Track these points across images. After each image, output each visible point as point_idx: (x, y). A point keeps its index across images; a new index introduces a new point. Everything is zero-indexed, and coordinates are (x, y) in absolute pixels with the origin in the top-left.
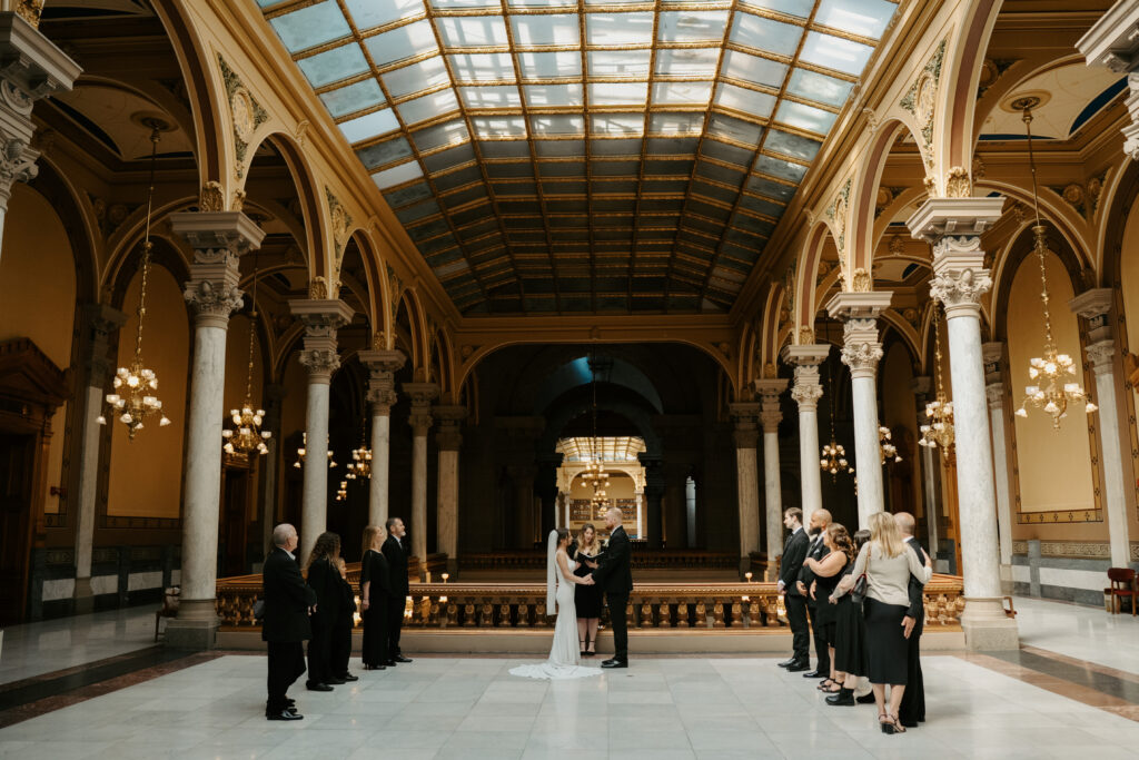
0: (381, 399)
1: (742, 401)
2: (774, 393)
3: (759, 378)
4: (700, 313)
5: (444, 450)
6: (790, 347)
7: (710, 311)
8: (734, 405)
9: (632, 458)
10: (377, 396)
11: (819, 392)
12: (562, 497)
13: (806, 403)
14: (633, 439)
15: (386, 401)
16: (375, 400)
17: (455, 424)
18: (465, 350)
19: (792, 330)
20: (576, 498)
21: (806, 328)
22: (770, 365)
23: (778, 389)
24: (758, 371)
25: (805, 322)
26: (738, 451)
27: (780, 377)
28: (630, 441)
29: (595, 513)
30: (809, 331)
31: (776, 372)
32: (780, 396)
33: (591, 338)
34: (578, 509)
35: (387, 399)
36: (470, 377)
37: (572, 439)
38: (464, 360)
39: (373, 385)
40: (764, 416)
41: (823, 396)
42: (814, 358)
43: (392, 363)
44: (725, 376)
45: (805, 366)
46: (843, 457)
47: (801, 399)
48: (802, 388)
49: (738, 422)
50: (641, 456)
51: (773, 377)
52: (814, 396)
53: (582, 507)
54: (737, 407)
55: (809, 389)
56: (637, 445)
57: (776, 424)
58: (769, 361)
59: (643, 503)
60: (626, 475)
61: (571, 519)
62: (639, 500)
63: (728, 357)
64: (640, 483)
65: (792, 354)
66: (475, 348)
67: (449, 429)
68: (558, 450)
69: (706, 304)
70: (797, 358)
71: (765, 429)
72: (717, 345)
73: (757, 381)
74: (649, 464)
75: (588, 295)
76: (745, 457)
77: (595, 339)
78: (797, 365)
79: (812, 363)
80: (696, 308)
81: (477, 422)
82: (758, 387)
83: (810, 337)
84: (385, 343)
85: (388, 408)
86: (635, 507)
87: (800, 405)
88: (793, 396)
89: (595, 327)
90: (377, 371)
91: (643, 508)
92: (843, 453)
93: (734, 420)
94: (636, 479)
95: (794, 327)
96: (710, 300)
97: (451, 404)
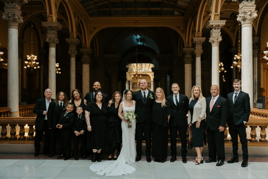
0: (52, 41)
1: (187, 47)
2: (200, 43)
3: (195, 37)
4: (174, 16)
5: (84, 64)
6: (210, 21)
7: (177, 16)
8: (184, 49)
9: (150, 70)
10: (50, 40)
11: (220, 39)
12: (129, 82)
13: (215, 43)
14: (150, 64)
15: (54, 42)
16: (49, 41)
17: (88, 55)
18: (91, 29)
19: (211, 15)
20: (134, 82)
21: (216, 14)
22: (199, 33)
23: (202, 41)
24: (195, 34)
25: (216, 11)
26: (185, 64)
27: (203, 36)
28: (149, 65)
29: (139, 87)
30: (218, 15)
31: (201, 35)
32: (202, 44)
33: (135, 25)
34: (134, 85)
35: (54, 41)
36: (94, 37)
37: (132, 64)
38: (91, 32)
39: (49, 36)
40: (196, 51)
41: (222, 41)
42: (219, 26)
43: (56, 27)
44: (181, 38)
45: (215, 29)
46: (223, 67)
47: (213, 42)
48: (213, 37)
49: (186, 55)
50: (152, 69)
51: (200, 37)
52: (218, 41)
53: (135, 85)
54: (185, 49)
55: (216, 38)
56: (152, 66)
57: (200, 54)
58: (199, 31)
59: (153, 84)
60: (148, 75)
61: (132, 88)
62: (152, 83)
63: (183, 32)
64: (152, 78)
65: (211, 24)
66: (95, 28)
67: (85, 57)
68: (127, 67)
69: (176, 13)
70: (212, 26)
71: (196, 56)
72: (179, 28)
73: (194, 38)
74: (155, 71)
75: (134, 9)
76: (188, 67)
77: (136, 26)
78: (212, 29)
79: (218, 28)
80: (172, 14)
81: (98, 56)
82: (194, 40)
83: (218, 17)
84: (53, 19)
85: (55, 45)
86: (151, 85)
87: (212, 44)
88: (210, 41)
89: (136, 21)
90: (50, 30)
91: (153, 85)
92: (223, 65)
93: (184, 54)
94: (151, 77)
95: (212, 14)
96: (177, 11)
97: (86, 48)
